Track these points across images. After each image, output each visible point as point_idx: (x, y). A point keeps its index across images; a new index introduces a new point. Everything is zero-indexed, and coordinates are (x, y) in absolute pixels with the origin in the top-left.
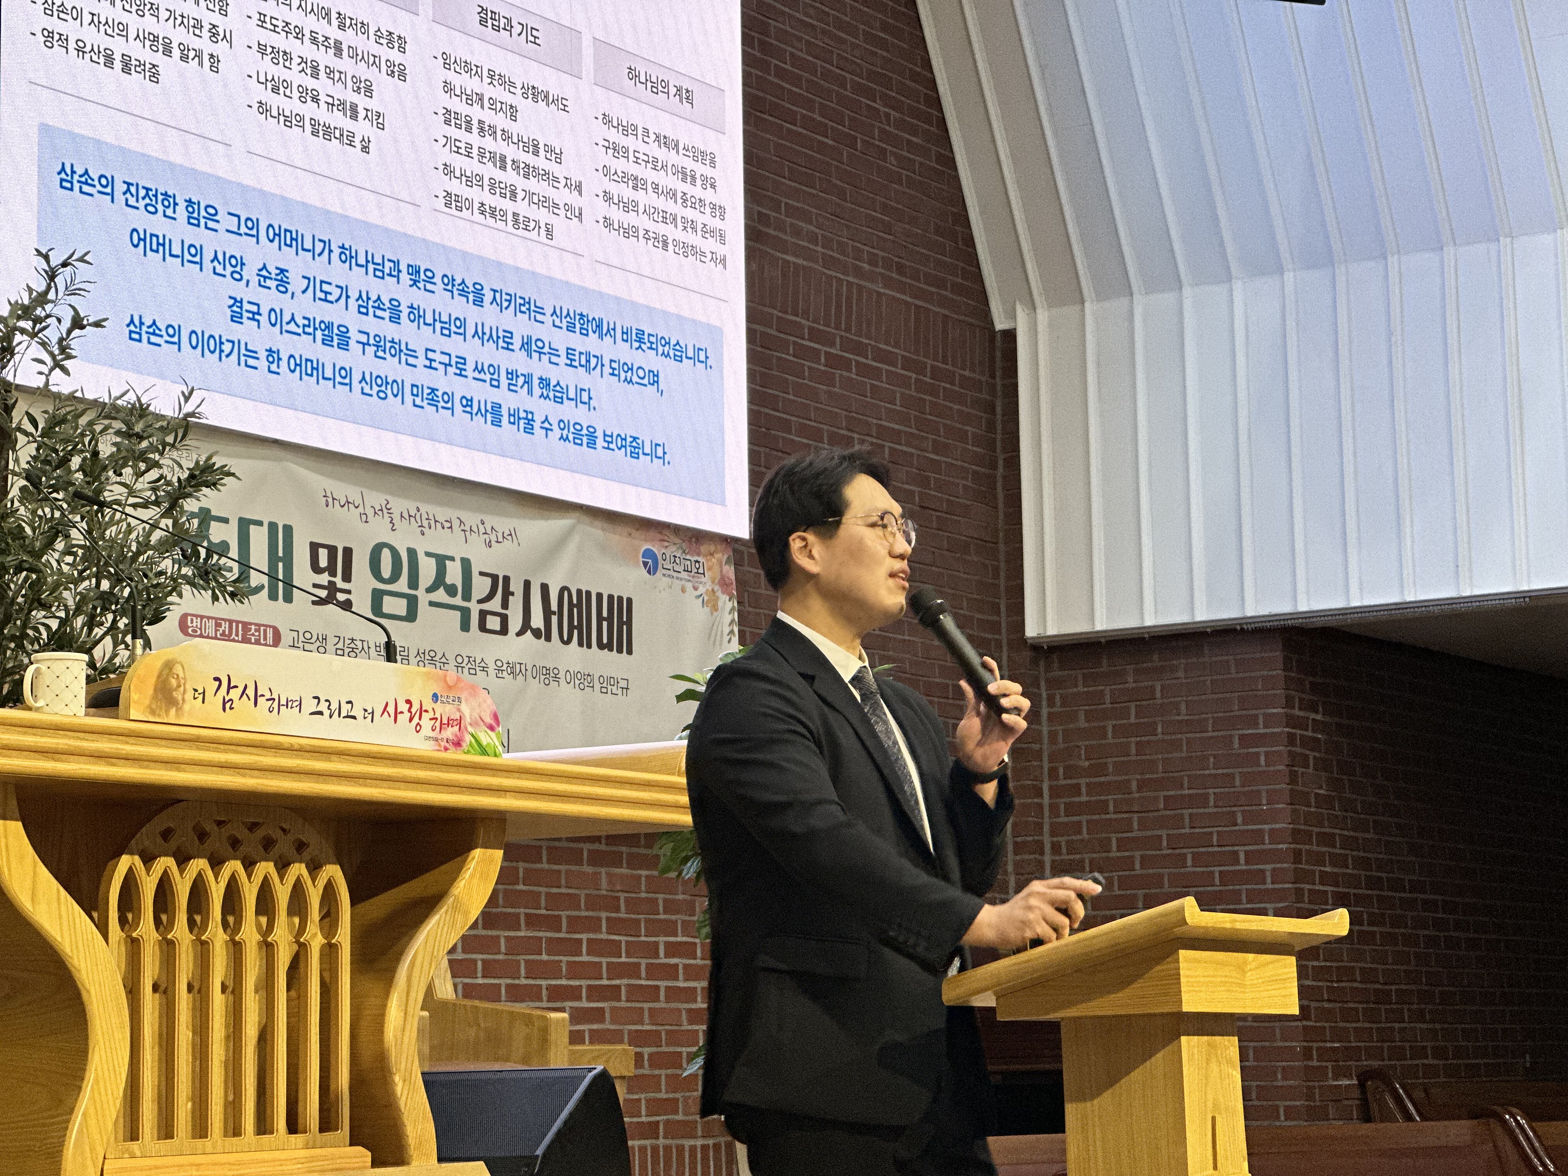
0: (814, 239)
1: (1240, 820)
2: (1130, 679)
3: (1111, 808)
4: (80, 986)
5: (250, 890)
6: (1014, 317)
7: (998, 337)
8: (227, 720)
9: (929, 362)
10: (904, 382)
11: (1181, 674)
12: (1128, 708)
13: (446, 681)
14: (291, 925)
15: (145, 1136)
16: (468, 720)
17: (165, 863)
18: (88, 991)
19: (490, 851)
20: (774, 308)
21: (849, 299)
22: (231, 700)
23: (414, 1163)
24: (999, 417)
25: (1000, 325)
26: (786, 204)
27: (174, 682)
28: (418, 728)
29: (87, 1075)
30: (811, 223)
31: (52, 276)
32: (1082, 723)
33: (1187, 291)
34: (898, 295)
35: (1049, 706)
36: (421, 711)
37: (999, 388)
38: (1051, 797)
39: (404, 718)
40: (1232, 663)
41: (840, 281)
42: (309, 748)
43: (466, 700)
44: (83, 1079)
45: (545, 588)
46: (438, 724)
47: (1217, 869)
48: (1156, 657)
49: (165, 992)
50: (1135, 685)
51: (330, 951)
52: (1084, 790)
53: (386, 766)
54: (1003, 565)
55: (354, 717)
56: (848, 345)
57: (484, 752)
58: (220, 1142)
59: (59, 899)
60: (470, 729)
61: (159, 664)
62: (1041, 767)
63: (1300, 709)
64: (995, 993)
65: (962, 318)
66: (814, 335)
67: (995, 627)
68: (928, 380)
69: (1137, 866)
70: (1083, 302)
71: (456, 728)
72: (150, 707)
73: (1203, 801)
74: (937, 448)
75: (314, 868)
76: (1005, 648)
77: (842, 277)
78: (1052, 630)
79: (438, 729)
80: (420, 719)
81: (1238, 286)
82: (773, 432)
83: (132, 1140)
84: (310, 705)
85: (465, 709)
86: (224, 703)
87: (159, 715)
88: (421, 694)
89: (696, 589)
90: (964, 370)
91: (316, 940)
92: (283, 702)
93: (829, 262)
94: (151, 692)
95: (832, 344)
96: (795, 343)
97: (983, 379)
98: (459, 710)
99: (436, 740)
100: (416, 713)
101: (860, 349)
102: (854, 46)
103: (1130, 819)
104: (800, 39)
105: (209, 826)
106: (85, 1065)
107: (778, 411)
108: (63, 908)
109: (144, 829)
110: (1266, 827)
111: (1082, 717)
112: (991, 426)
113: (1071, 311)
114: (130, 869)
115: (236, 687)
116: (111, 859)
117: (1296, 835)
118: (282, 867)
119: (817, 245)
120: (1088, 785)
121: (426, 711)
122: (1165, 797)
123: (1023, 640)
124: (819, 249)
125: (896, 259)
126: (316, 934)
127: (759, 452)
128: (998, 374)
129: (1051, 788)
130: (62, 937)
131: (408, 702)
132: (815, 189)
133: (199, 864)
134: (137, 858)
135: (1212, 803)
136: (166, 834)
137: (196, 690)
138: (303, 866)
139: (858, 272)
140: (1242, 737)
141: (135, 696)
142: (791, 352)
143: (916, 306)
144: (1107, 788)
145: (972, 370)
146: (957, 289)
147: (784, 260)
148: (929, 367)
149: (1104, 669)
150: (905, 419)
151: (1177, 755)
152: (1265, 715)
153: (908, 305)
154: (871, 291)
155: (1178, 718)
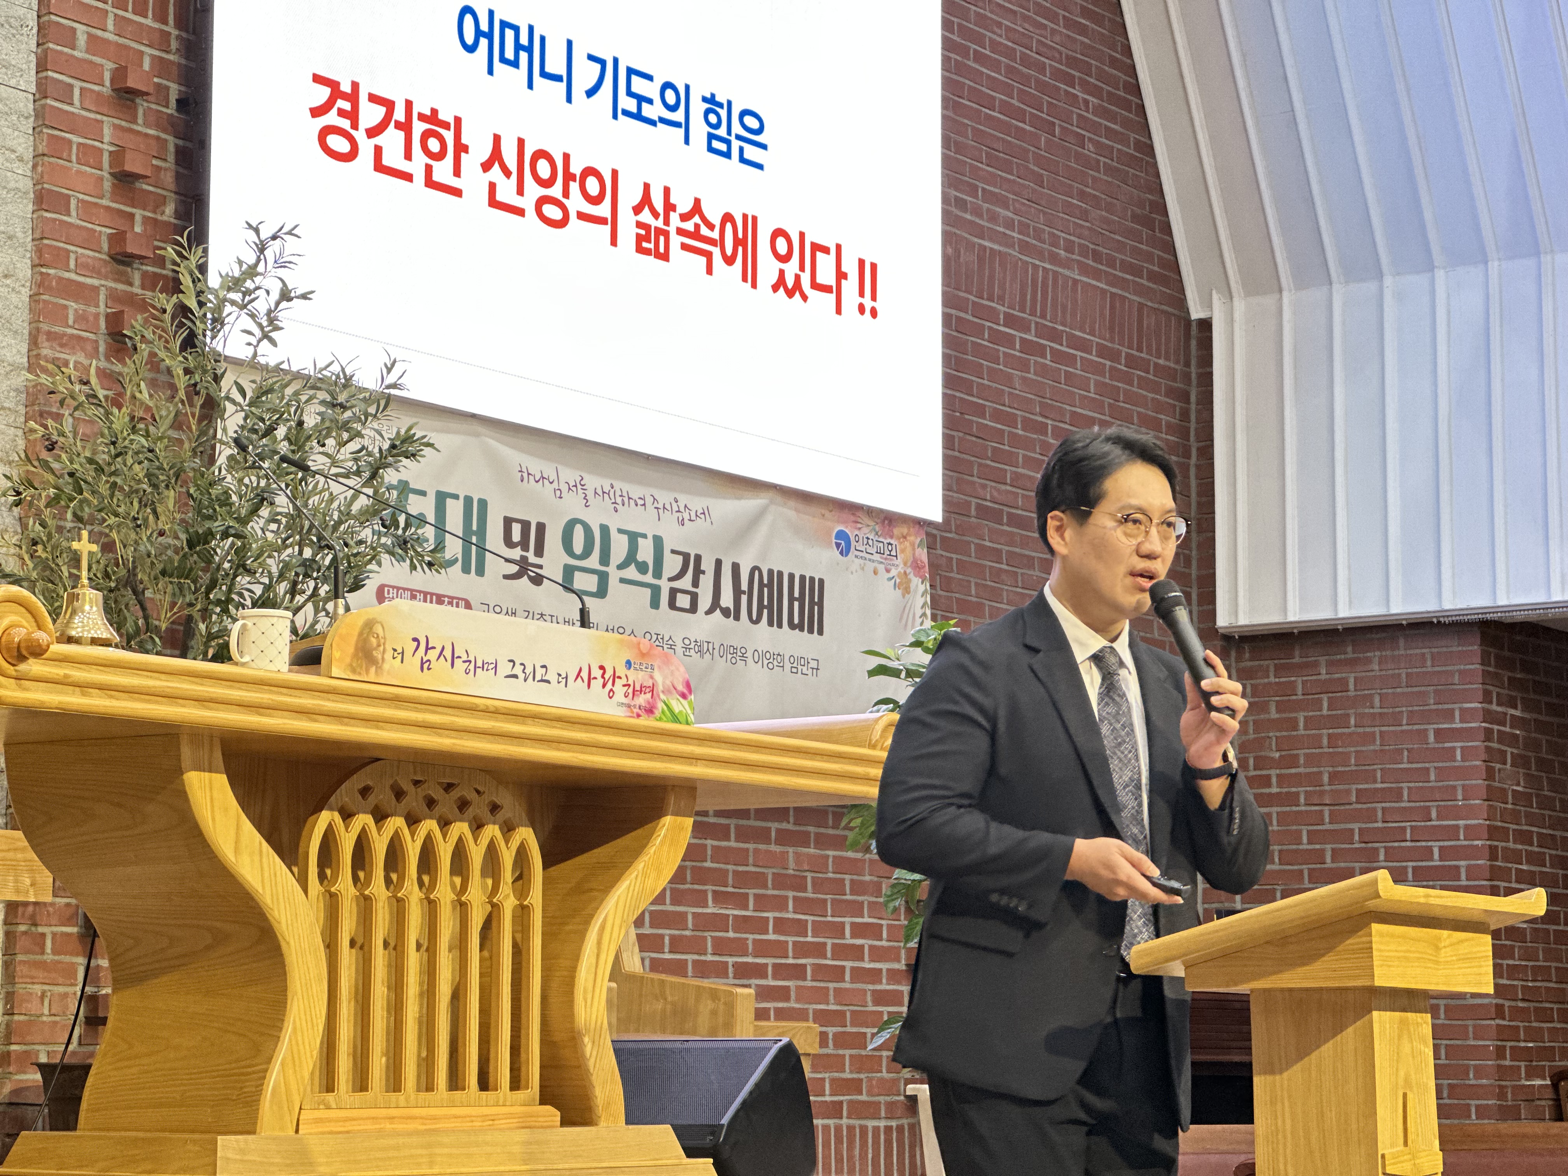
0: (1010, 224)
1: (1434, 815)
2: (1324, 671)
3: (1302, 800)
4: (280, 938)
5: (445, 850)
6: (1210, 307)
7: (1194, 328)
8: (426, 680)
9: (1125, 350)
10: (1098, 369)
11: (1376, 667)
12: (1320, 700)
13: (639, 649)
14: (484, 886)
15: (341, 1087)
16: (661, 688)
17: (363, 820)
18: (288, 943)
19: (679, 819)
20: (970, 293)
21: (1045, 288)
22: (429, 661)
23: (603, 1124)
24: (1193, 407)
25: (1196, 313)
26: (984, 189)
27: (374, 641)
28: (611, 694)
29: (286, 1024)
30: (1007, 208)
31: (262, 248)
32: (1274, 715)
33: (1388, 281)
34: (1094, 282)
36: (615, 677)
37: (1194, 376)
39: (597, 684)
40: (1428, 656)
41: (1036, 267)
42: (504, 711)
43: (659, 667)
44: (281, 1029)
45: (736, 568)
46: (631, 690)
47: (1410, 864)
48: (1349, 649)
49: (361, 948)
50: (1328, 676)
51: (523, 912)
52: (1274, 780)
53: (580, 731)
54: (1194, 553)
55: (548, 682)
56: (1043, 331)
57: (675, 719)
58: (413, 1096)
59: (261, 852)
60: (662, 696)
61: (360, 623)
63: (1498, 704)
64: (1184, 963)
65: (1156, 306)
66: (1010, 321)
68: (1122, 367)
69: (1328, 859)
70: (1280, 291)
71: (649, 695)
72: (351, 665)
73: (1395, 794)
75: (508, 829)
77: (1037, 262)
78: (1244, 620)
79: (631, 695)
80: (613, 684)
81: (1440, 274)
82: (967, 417)
83: (328, 1091)
84: (505, 668)
85: (658, 677)
86: (422, 664)
87: (360, 674)
88: (615, 662)
89: (888, 571)
90: (1159, 358)
91: (509, 903)
92: (479, 664)
93: (1025, 248)
94: (351, 650)
95: (1027, 330)
96: (990, 328)
97: (1177, 367)
98: (652, 677)
99: (629, 706)
100: (609, 679)
101: (1055, 336)
102: (1053, 31)
103: (1322, 811)
104: (999, 25)
105: (406, 786)
106: (284, 1015)
107: (973, 395)
108: (265, 860)
109: (343, 786)
110: (1461, 823)
111: (1273, 709)
112: (1185, 415)
113: (1269, 301)
114: (330, 825)
115: (434, 648)
116: (312, 814)
117: (1493, 832)
118: (477, 826)
119: (1014, 231)
120: (1278, 776)
121: (619, 677)
122: (1358, 790)
123: (1215, 629)
124: (1015, 235)
125: (1092, 246)
126: (508, 895)
127: (953, 437)
128: (1193, 362)
130: (263, 888)
131: (602, 668)
132: (1013, 175)
133: (396, 822)
134: (337, 816)
135: (1406, 797)
136: (365, 792)
137: (395, 650)
138: (497, 827)
139: (1054, 259)
140: (1437, 732)
141: (337, 654)
142: (986, 336)
143: (1113, 295)
144: (1298, 780)
145: (1167, 359)
146: (1153, 277)
147: (980, 245)
148: (1123, 354)
149: (1297, 660)
150: (1098, 406)
151: (1372, 748)
152: (1462, 710)
153: (1103, 291)
154: (1067, 278)
155: (1372, 711)
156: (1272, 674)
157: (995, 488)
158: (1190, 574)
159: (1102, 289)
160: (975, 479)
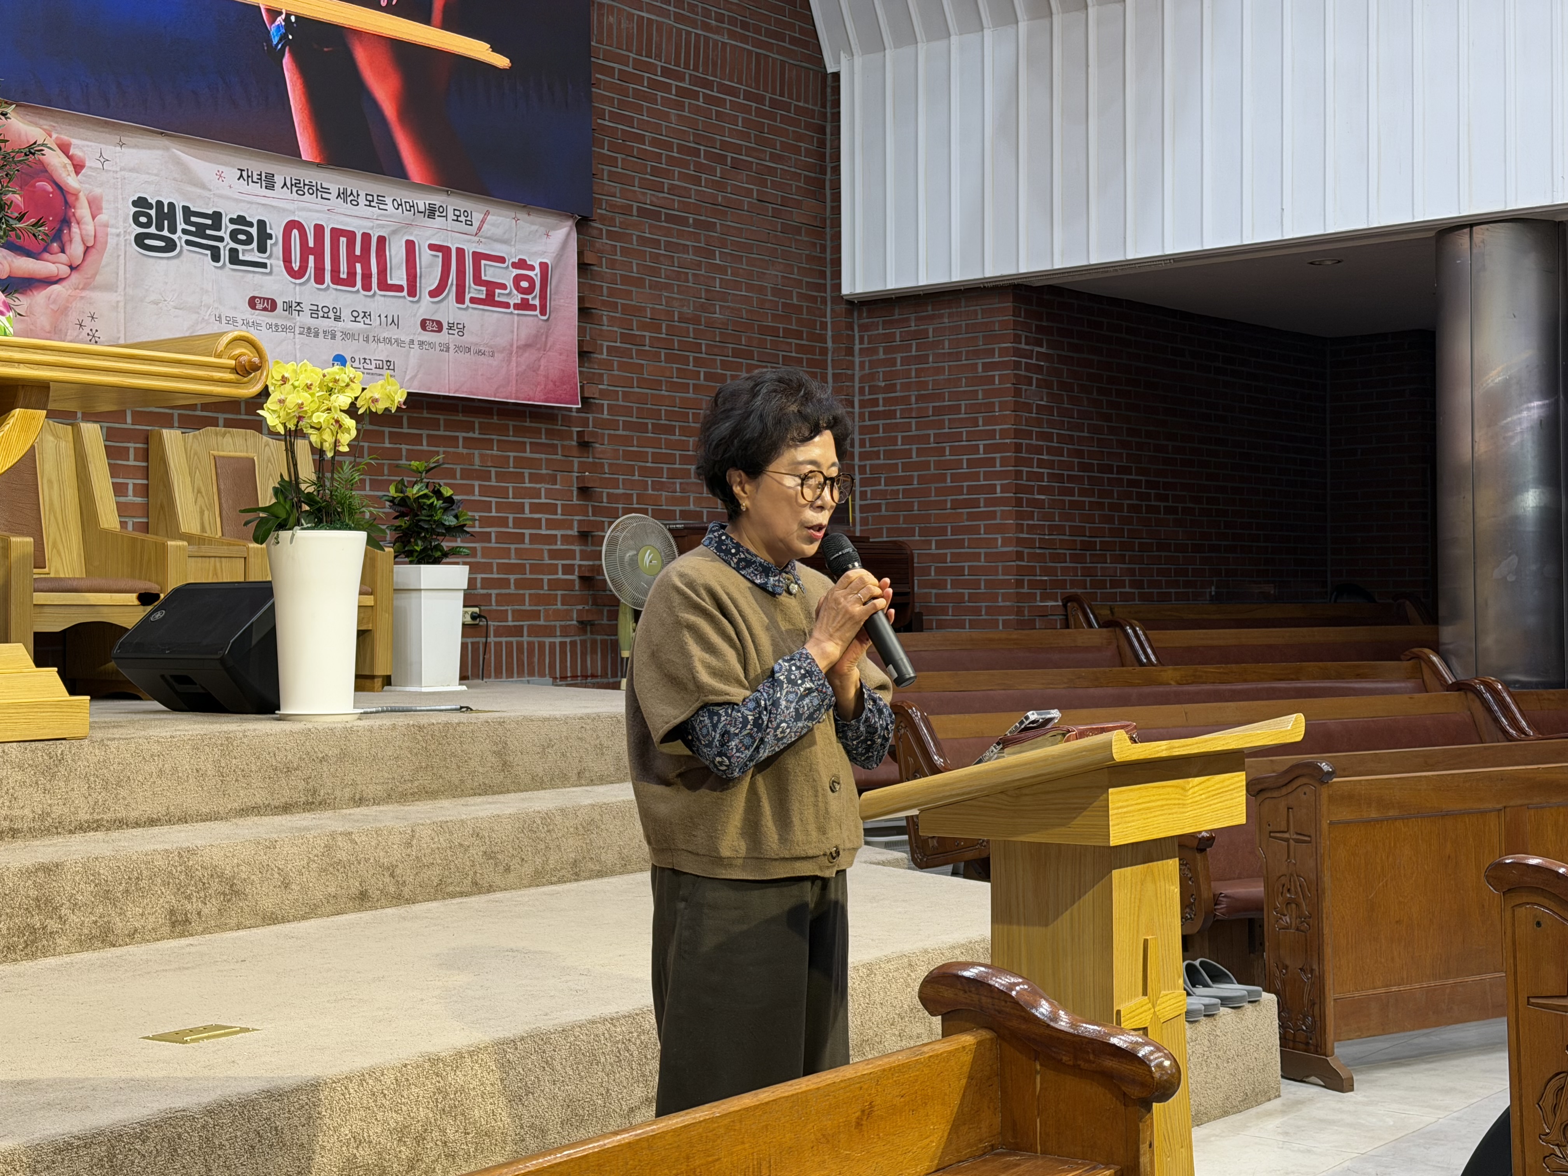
1: (980, 423)
2: (913, 325)
3: (898, 415)
6: (839, 63)
7: (829, 78)
9: (768, 95)
10: (747, 110)
11: (946, 320)
12: (911, 344)
19: (29, 411)
20: (631, 52)
21: (697, 48)
24: (828, 137)
25: (829, 68)
32: (881, 356)
34: (742, 45)
35: (860, 344)
37: (829, 115)
38: (860, 408)
40: (979, 312)
41: (688, 33)
47: (965, 457)
48: (930, 308)
50: (916, 328)
52: (881, 402)
54: (828, 243)
56: (695, 81)
62: (853, 386)
63: (1026, 344)
65: (797, 63)
66: (666, 72)
67: (822, 288)
68: (767, 108)
70: (883, 50)
73: (956, 409)
74: (774, 158)
76: (829, 303)
77: (691, 30)
78: (860, 289)
90: (799, 101)
93: (679, 18)
95: (682, 80)
96: (648, 78)
97: (818, 109)
101: (707, 84)
103: (910, 423)
107: (633, 128)
110: (997, 427)
111: (881, 350)
112: (822, 144)
113: (877, 56)
117: (1018, 433)
119: (670, 5)
120: (884, 399)
122: (933, 407)
123: (842, 297)
124: (671, 8)
125: (740, 18)
128: (829, 105)
129: (860, 401)
135: (963, 411)
139: (706, 27)
140: (984, 364)
142: (646, 84)
143: (758, 54)
144: (896, 401)
145: (806, 102)
146: (793, 41)
147: (638, 16)
148: (767, 99)
149: (896, 317)
150: (745, 136)
151: (942, 377)
152: (1000, 348)
153: (750, 52)
154: (716, 42)
155: (943, 351)
156: (881, 327)
157: (654, 195)
158: (825, 258)
159: (748, 50)
160: (636, 189)
